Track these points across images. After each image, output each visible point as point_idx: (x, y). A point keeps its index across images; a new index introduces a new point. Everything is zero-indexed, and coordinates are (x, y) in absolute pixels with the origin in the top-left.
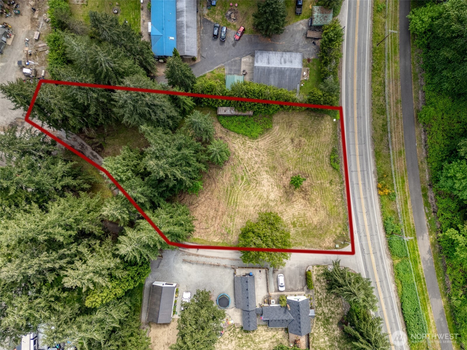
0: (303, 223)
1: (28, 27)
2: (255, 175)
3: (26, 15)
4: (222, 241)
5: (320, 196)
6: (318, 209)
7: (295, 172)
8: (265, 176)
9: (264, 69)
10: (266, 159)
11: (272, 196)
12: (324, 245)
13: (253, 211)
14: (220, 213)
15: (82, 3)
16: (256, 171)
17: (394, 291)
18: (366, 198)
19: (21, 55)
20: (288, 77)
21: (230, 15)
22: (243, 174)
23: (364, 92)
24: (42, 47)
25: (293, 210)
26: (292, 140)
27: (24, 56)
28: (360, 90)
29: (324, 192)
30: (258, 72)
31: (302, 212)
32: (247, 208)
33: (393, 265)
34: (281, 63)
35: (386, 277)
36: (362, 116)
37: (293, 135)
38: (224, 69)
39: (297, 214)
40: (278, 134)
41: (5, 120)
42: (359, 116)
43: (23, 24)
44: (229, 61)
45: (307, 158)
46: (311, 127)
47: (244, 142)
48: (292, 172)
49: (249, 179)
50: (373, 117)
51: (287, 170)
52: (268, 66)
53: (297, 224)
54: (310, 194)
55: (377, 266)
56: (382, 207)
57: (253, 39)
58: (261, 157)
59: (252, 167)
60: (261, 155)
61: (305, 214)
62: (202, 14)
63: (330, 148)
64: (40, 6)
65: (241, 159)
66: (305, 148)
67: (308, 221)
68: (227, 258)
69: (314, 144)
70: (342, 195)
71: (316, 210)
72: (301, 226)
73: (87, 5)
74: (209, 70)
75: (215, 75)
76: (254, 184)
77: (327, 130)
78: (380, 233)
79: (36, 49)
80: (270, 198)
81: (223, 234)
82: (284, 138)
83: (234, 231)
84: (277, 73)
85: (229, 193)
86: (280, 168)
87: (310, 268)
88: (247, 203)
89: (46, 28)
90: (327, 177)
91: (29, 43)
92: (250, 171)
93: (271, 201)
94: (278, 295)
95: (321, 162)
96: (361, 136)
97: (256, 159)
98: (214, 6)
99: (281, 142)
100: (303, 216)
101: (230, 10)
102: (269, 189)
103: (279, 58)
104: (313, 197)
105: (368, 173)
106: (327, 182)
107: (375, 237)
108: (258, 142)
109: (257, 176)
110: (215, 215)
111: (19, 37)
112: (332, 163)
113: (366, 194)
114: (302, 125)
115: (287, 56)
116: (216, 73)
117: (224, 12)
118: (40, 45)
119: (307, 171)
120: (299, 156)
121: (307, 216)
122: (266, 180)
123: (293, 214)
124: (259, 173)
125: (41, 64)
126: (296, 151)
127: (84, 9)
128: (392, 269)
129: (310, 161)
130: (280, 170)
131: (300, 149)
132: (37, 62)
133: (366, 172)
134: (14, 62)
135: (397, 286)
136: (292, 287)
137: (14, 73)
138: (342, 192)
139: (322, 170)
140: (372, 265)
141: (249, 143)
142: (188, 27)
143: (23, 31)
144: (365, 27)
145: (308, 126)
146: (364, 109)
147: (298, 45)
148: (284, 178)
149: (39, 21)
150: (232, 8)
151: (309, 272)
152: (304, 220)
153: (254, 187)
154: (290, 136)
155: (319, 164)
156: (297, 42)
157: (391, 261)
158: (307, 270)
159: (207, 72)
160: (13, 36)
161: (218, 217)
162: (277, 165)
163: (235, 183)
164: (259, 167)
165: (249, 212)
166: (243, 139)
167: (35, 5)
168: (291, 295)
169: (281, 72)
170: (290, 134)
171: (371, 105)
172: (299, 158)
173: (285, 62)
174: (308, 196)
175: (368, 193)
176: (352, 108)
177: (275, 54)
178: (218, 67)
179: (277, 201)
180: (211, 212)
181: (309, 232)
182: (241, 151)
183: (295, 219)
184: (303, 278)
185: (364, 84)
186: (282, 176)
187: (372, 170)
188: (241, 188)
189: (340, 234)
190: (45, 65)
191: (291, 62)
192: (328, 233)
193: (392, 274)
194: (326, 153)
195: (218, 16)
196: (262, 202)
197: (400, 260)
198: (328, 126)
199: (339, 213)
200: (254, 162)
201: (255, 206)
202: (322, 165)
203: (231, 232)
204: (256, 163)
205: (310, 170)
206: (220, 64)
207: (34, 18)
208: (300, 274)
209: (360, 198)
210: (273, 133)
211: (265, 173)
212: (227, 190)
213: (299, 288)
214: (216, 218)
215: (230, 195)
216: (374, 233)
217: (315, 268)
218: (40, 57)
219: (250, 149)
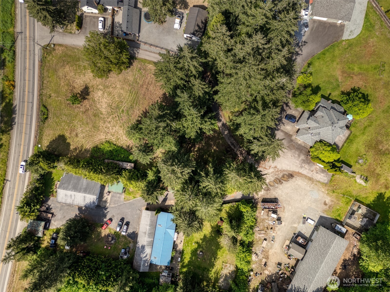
0: (78, 68)
1: (271, 252)
2: (112, 112)
3: (272, 263)
4: (146, 64)
5: (60, 87)
6: (64, 77)
7: (78, 110)
8: (104, 111)
9: (89, 193)
10: (101, 124)
11: (100, 93)
12: (63, 48)
13: (117, 84)
14: (145, 86)
15: (226, 264)
16: (110, 116)
17: (17, 8)
18: (25, 80)
19: (279, 230)
20: (71, 184)
21: (112, 240)
22: (121, 114)
23: (13, 164)
24: (262, 234)
25: (84, 79)
26: (77, 135)
27: (277, 229)
28: (16, 166)
29: (57, 90)
30: (94, 191)
31: (77, 76)
32: (122, 87)
33: (14, 27)
34: (75, 195)
35: (21, 19)
36: (17, 145)
37: (76, 140)
38: (125, 199)
39: (81, 76)
40: (88, 142)
41: (297, 181)
42: (19, 146)
43: (275, 256)
44: (119, 204)
45: (66, 119)
46: (60, 143)
47: (118, 140)
48: (81, 110)
49: (118, 110)
50: (9, 144)
51: (85, 112)
52: (85, 195)
53: (83, 68)
54: (68, 90)
55: (26, 28)
56: (14, 72)
57: (97, 219)
58: (105, 126)
59: (113, 119)
60: (104, 128)
61: (75, 75)
62: (134, 244)
63: (46, 125)
64: (260, 268)
65: (121, 127)
66: (67, 127)
67: (73, 69)
68: (143, 50)
69: (59, 130)
70: (42, 85)
71: (65, 76)
72: (79, 66)
73: (223, 262)
74: (136, 200)
75: (132, 195)
76: (113, 105)
77: (47, 139)
78: (19, 52)
79: (266, 233)
80: (101, 92)
81: (144, 69)
82: (84, 138)
83: (135, 70)
84: (79, 188)
85: (135, 101)
86: (90, 114)
87: (77, 32)
88: (122, 91)
89: (257, 248)
90: (52, 101)
91: (271, 239)
92: (116, 117)
93: (101, 90)
94: (106, 15)
95: (56, 114)
96: (20, 130)
97: (109, 125)
98: (123, 249)
99: (87, 135)
100: (77, 74)
101: (112, 244)
102: (102, 99)
103: (76, 200)
104: (66, 87)
105: (20, 99)
106: (53, 97)
107: (23, 49)
108: (106, 139)
109: (110, 111)
110: (149, 86)
111: (280, 245)
112: (46, 111)
113: (24, 83)
114: (67, 146)
115: (69, 201)
116: (131, 197)
117: (117, 243)
118: (263, 235)
119: (68, 109)
120: (73, 122)
121: (73, 73)
122: (104, 107)
123: (85, 76)
124: (108, 114)
125: (263, 220)
126: (75, 126)
127: (225, 259)
128: (16, 25)
129: (65, 116)
130: (90, 113)
131: (71, 128)
132: (267, 222)
133: (21, 100)
134: (285, 225)
135: (15, 11)
136: (94, 20)
137: (285, 217)
138: (41, 87)
139: (56, 107)
140: (29, 28)
141: (114, 138)
142: (145, 233)
143: (276, 249)
144: (5, 214)
145: (62, 144)
146: (15, 151)
147: (60, 210)
148: (88, 107)
149: (262, 256)
150: (109, 246)
151: (78, 28)
152: (76, 70)
153: (114, 103)
154: (78, 139)
155: (57, 113)
156: (61, 212)
157: (15, 30)
158: (80, 30)
159: (138, 198)
160: (284, 246)
161: (146, 83)
162: (93, 118)
163: (130, 109)
164: (108, 118)
165: (121, 83)
166: (117, 143)
167: (264, 270)
168: (95, 13)
169: (76, 188)
170: (78, 141)
171: (9, 153)
172: (73, 120)
173: (71, 196)
174: (70, 88)
175: (22, 84)
176: (24, 153)
177: (78, 204)
178: (129, 201)
179: (97, 89)
180: (152, 89)
181: (73, 60)
182: (121, 133)
183: (83, 72)
184: (84, 25)
185: (12, 170)
186: (90, 108)
187: (16, 101)
188: (125, 104)
189: (49, 55)
190: (261, 219)
191: (66, 195)
192: (59, 57)
193: (16, 20)
194: (51, 121)
195: (122, 241)
196: (109, 90)
197: (9, 30)
198: (46, 142)
199: (47, 71)
200: (111, 123)
201: (115, 88)
202: (55, 112)
203: (137, 70)
204: (109, 122)
205: (65, 109)
206: (127, 203)
207: (266, 259)
208: (86, 28)
209: (29, 81)
210: (92, 144)
211: (103, 112)
212: (136, 104)
213: (88, 18)
214: (148, 83)
215: (135, 99)
216: (23, 52)
217: (73, 32)
218: (264, 226)
219: (113, 134)
